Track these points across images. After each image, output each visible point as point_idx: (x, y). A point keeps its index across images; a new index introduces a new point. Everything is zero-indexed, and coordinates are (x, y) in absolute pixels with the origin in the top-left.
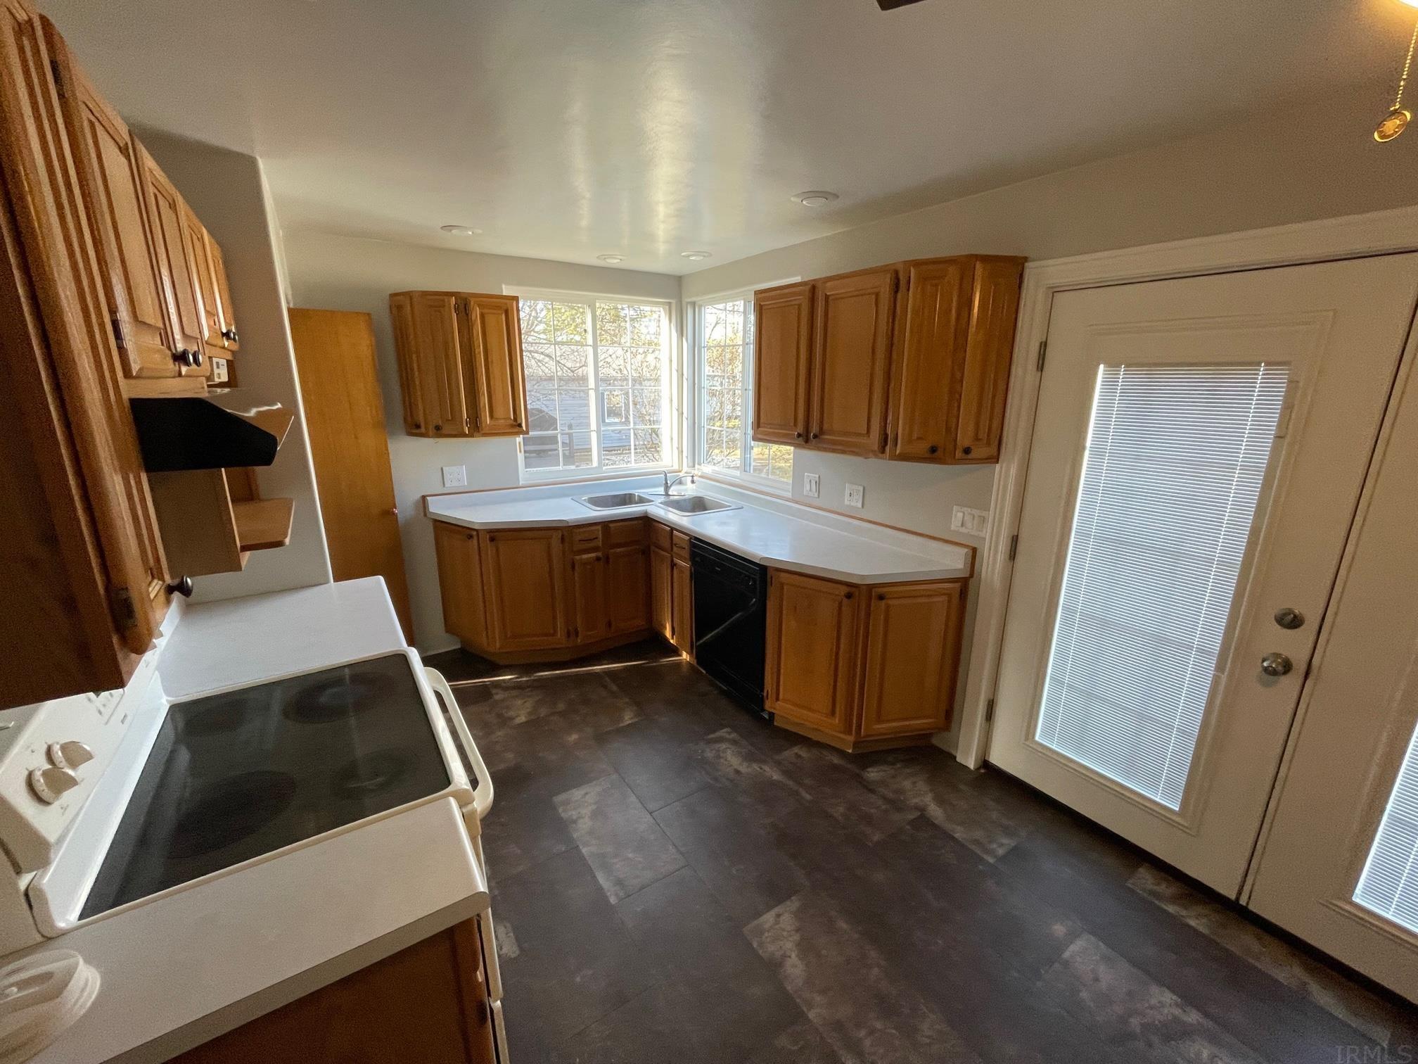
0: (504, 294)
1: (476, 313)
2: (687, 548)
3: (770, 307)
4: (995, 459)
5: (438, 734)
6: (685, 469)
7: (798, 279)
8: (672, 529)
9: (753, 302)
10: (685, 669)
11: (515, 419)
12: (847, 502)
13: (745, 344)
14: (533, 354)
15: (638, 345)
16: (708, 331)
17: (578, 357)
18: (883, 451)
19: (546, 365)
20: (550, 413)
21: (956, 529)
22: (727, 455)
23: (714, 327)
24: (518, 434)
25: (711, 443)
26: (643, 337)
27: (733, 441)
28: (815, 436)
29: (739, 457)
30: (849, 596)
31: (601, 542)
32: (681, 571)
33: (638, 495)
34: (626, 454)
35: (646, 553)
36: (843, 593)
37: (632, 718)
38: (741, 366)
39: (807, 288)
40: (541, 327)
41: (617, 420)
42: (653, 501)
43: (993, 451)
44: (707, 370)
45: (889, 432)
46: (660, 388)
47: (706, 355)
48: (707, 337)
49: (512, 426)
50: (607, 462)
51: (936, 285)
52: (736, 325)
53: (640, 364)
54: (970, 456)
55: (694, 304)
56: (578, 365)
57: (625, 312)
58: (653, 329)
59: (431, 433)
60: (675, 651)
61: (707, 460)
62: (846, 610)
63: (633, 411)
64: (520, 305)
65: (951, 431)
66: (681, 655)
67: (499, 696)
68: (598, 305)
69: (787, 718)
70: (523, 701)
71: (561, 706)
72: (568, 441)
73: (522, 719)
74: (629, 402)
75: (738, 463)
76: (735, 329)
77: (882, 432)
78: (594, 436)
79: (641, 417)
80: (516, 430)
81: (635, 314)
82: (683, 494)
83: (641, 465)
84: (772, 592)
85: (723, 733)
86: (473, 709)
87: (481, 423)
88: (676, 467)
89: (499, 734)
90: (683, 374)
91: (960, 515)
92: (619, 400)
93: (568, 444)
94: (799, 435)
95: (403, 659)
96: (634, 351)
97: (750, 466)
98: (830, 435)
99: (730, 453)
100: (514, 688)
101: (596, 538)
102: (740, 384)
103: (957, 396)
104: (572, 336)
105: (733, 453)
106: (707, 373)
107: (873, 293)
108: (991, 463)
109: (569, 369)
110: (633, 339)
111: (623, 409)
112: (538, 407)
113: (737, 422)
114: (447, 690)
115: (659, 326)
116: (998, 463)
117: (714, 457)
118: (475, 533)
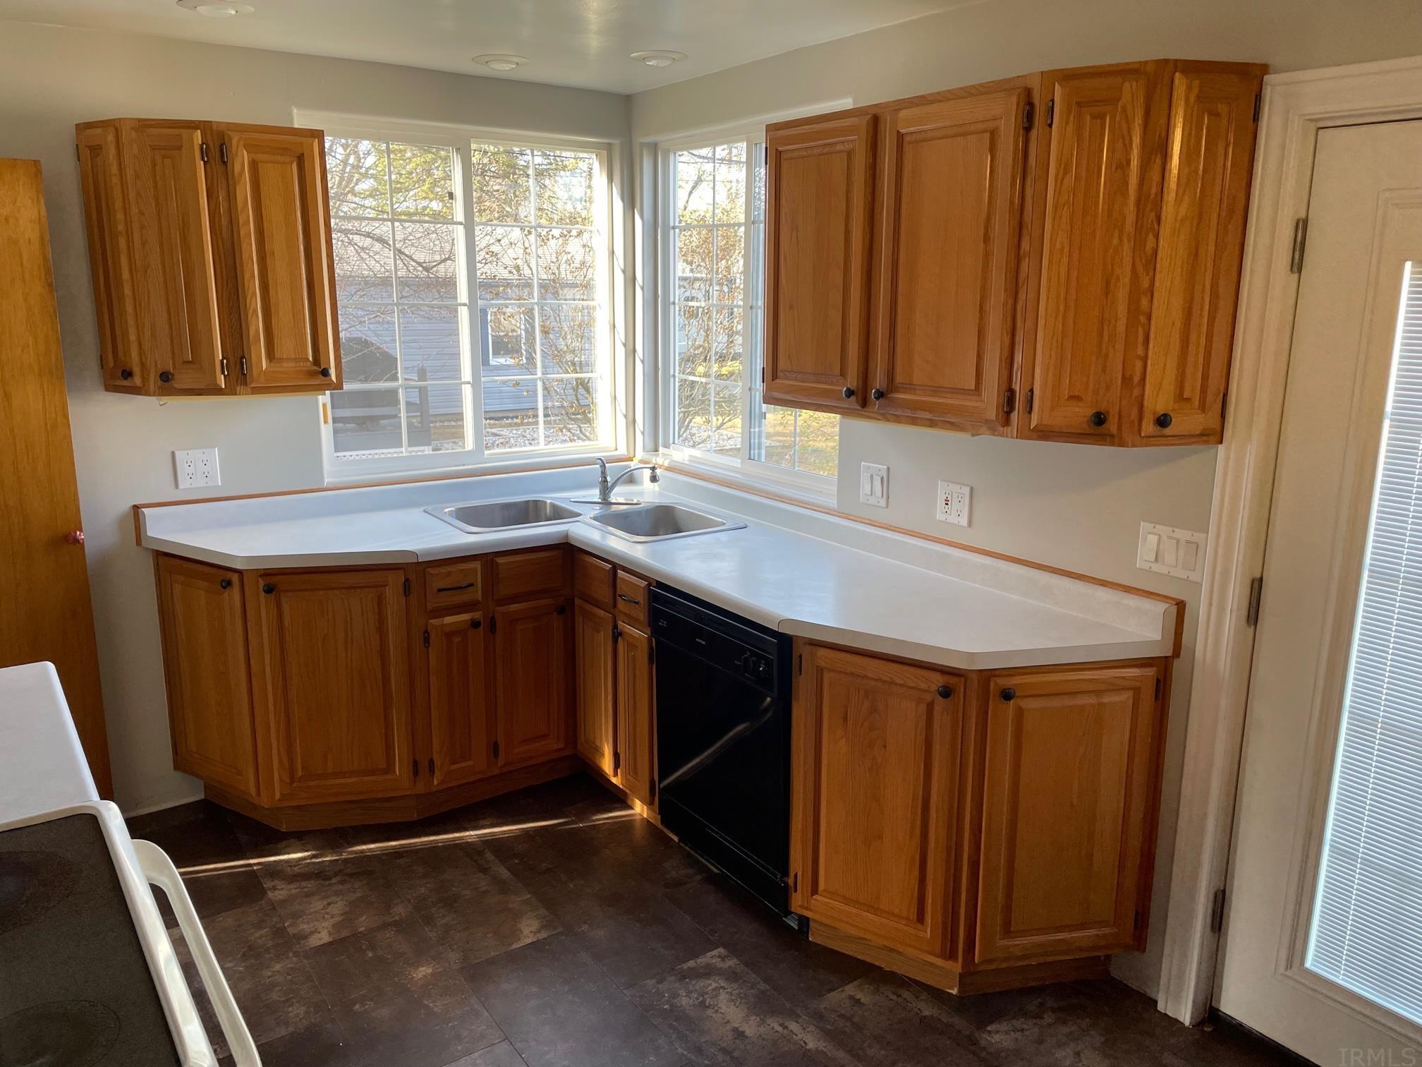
0: (296, 126)
1: (242, 161)
2: (642, 602)
3: (796, 154)
4: (1215, 435)
5: (156, 967)
6: (640, 454)
7: (846, 103)
8: (615, 567)
9: (764, 145)
10: (639, 831)
11: (317, 361)
12: (940, 516)
13: (750, 222)
14: (351, 236)
15: (551, 219)
16: (682, 195)
17: (437, 242)
18: (1007, 422)
19: (377, 257)
20: (384, 347)
21: (1146, 566)
22: (718, 428)
23: (694, 188)
24: (321, 388)
25: (690, 405)
26: (559, 206)
27: (731, 400)
28: (880, 395)
29: (740, 431)
30: (946, 693)
31: (480, 592)
32: (631, 646)
33: (551, 503)
34: (528, 424)
35: (566, 610)
36: (934, 688)
37: (539, 931)
38: (741, 262)
39: (864, 121)
40: (366, 185)
41: (510, 361)
42: (579, 515)
43: (1211, 420)
44: (681, 269)
45: (1017, 387)
46: (591, 303)
47: (679, 242)
48: (680, 204)
49: (311, 374)
50: (492, 439)
51: (1102, 117)
52: (734, 185)
53: (554, 256)
54: (1167, 431)
55: (654, 148)
56: (437, 258)
57: (525, 158)
58: (579, 192)
59: (152, 388)
60: (618, 799)
61: (679, 437)
62: (941, 720)
63: (542, 344)
64: (327, 145)
65: (1133, 383)
66: (631, 808)
67: (279, 892)
68: (474, 146)
69: (835, 928)
70: (325, 902)
71: (400, 911)
72: (417, 401)
73: (323, 937)
74: (533, 327)
75: (737, 442)
76: (733, 191)
77: (1004, 387)
78: (467, 392)
79: (556, 357)
80: (320, 380)
81: (545, 162)
82: (635, 501)
83: (557, 447)
84: (803, 687)
85: (713, 957)
86: (227, 920)
87: (250, 368)
88: (622, 451)
89: (278, 967)
90: (634, 278)
91: (1153, 539)
92: (517, 325)
93: (419, 407)
94: (850, 393)
95: (91, 824)
96: (544, 233)
97: (759, 448)
98: (906, 393)
99: (723, 424)
100: (305, 876)
101: (472, 585)
102: (741, 297)
103: (1143, 319)
104: (425, 203)
105: (730, 423)
106: (679, 274)
107: (984, 131)
108: (1207, 442)
109: (420, 264)
110: (540, 209)
111: (523, 341)
112: (360, 335)
113: (735, 366)
114: (176, 885)
115: (589, 187)
116: (1221, 443)
117: (694, 431)
118: (235, 578)
